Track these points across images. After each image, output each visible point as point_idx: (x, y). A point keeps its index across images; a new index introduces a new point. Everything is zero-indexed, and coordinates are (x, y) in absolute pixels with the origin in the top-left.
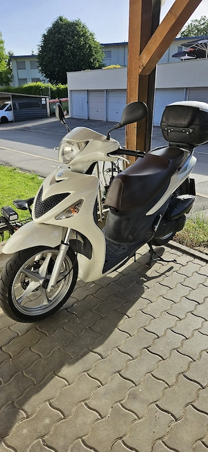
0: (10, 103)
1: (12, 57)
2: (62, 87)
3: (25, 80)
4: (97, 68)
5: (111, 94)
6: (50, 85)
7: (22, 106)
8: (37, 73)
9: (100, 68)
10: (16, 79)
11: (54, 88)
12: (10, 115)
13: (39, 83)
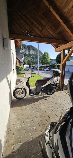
0: (49, 67)
1: (51, 59)
2: (59, 64)
3: (53, 63)
4: (68, 61)
5: (70, 66)
6: (57, 64)
7: (51, 68)
8: (55, 62)
9: (69, 61)
10: (51, 63)
11: (58, 65)
12: (48, 69)
13: (55, 64)
